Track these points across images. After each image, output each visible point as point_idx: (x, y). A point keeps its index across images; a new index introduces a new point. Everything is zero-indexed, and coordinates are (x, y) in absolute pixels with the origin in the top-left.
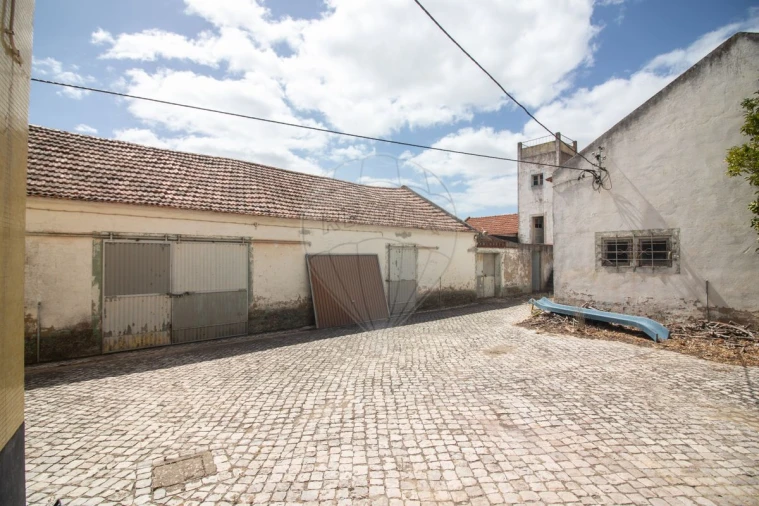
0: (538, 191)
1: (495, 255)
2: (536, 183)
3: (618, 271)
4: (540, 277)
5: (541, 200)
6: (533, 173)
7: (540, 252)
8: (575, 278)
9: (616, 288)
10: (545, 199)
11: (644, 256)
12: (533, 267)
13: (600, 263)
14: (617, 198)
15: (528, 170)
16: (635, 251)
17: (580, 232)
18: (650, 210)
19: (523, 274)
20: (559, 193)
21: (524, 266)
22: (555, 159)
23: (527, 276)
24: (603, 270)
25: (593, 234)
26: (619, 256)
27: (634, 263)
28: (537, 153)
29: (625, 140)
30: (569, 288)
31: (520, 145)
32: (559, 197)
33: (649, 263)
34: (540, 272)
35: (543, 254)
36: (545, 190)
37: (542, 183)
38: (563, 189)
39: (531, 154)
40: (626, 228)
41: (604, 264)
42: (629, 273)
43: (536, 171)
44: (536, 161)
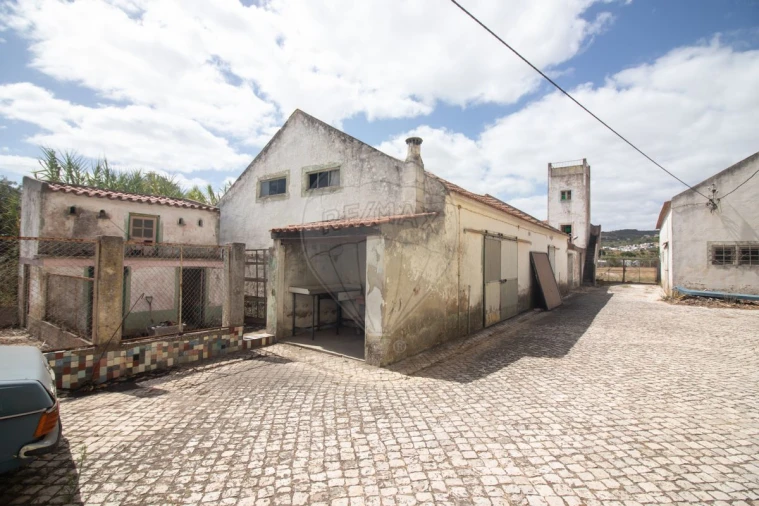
0: (566, 204)
2: (564, 198)
3: (725, 268)
4: (581, 274)
5: (569, 212)
6: (562, 189)
7: (581, 254)
8: (691, 272)
9: (723, 279)
10: (573, 211)
11: (744, 258)
13: (710, 263)
14: (723, 219)
15: (557, 186)
16: (737, 254)
17: (695, 241)
18: (747, 228)
20: (677, 213)
22: (582, 180)
24: (713, 268)
25: (705, 243)
26: (726, 258)
27: (736, 262)
28: (566, 173)
29: (731, 182)
30: (684, 281)
31: (550, 165)
32: (678, 216)
33: (747, 263)
36: (573, 204)
37: (569, 198)
38: (680, 210)
39: (560, 173)
40: (731, 239)
41: (714, 263)
42: (733, 270)
43: (566, 188)
44: (565, 179)
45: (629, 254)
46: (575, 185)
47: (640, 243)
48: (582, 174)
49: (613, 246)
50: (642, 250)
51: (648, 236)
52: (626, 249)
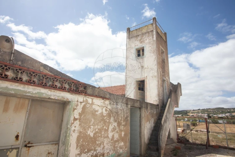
0: (141, 60)
1: (64, 104)
2: (139, 55)
4: (140, 137)
5: (142, 67)
6: (137, 47)
7: (140, 108)
10: (145, 66)
12: (131, 126)
15: (133, 45)
19: (116, 136)
21: (119, 124)
22: (153, 36)
23: (122, 139)
28: (140, 33)
34: (140, 133)
35: (143, 110)
36: (145, 59)
37: (143, 54)
39: (136, 34)
43: (139, 45)
44: (139, 38)
45: (222, 118)
46: (147, 41)
47: (226, 113)
48: (152, 31)
49: (214, 115)
50: (227, 116)
51: (229, 110)
52: (220, 116)
